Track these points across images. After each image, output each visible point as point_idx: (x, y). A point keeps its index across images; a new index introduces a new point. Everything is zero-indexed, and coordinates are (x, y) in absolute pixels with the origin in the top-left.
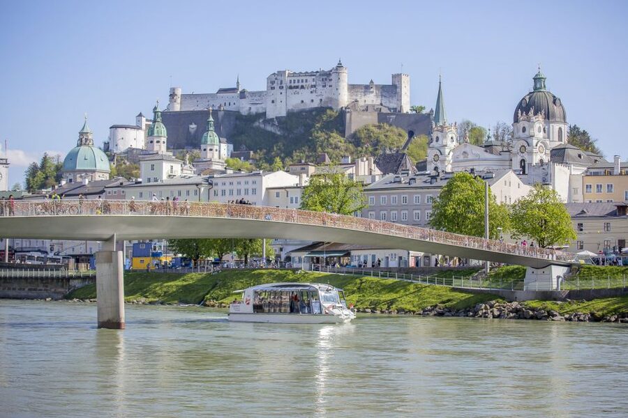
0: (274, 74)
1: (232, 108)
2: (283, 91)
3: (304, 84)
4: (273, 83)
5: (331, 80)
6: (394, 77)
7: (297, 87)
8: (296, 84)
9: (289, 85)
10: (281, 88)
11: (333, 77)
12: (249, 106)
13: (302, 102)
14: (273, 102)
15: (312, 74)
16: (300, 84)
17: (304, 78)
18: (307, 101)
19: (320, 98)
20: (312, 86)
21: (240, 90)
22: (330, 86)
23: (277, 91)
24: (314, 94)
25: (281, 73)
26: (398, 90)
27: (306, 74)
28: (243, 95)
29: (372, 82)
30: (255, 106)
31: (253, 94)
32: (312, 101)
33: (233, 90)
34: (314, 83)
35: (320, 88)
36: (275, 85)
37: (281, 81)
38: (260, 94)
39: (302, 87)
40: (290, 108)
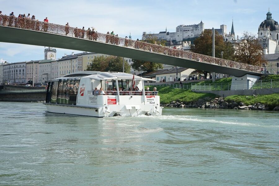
0: (179, 26)
1: (164, 38)
2: (182, 32)
3: (189, 29)
4: (178, 29)
5: (198, 28)
6: (221, 26)
7: (186, 31)
8: (186, 30)
9: (184, 30)
10: (181, 31)
11: (199, 27)
12: (170, 38)
13: (188, 36)
14: (178, 36)
15: (192, 26)
16: (188, 29)
17: (189, 27)
18: (190, 35)
19: (194, 34)
20: (192, 30)
21: (167, 32)
22: (198, 30)
23: (179, 32)
24: (193, 33)
25: (181, 26)
26: (223, 31)
27: (190, 26)
28: (168, 34)
29: (213, 28)
30: (172, 38)
31: (171, 33)
32: (192, 35)
33: (165, 32)
34: (192, 29)
35: (194, 31)
36: (179, 30)
37: (181, 29)
38: (174, 33)
39: (188, 30)
40: (184, 38)
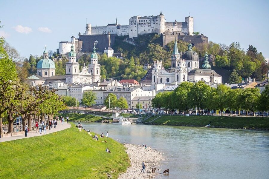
0: (132, 17)
1: (114, 33)
2: (136, 25)
3: (145, 22)
4: (132, 22)
5: (157, 20)
6: (186, 18)
7: (142, 24)
8: (142, 22)
9: (139, 23)
10: (135, 24)
11: (158, 19)
12: (121, 32)
13: (145, 30)
14: (132, 30)
15: (149, 18)
16: (144, 22)
17: (145, 19)
18: (147, 30)
19: (152, 28)
20: (149, 23)
21: (117, 25)
22: (157, 23)
23: (134, 25)
24: (150, 27)
25: (135, 17)
26: (188, 24)
28: (119, 27)
29: (176, 21)
30: (124, 32)
31: (123, 27)
32: (149, 30)
33: (114, 25)
34: (150, 22)
35: (152, 24)
36: (132, 23)
37: (135, 21)
38: (126, 26)
39: (145, 24)
40: (139, 33)
